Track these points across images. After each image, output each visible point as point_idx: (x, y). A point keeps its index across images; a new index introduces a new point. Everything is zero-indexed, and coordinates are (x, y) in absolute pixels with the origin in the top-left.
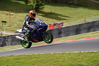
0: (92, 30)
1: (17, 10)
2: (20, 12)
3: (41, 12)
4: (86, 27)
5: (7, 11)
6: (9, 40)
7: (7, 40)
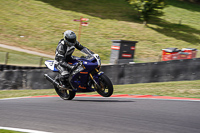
0: (182, 76)
1: (105, 12)
2: (111, 17)
3: (157, 22)
4: (171, 69)
5: (84, 12)
6: (29, 77)
7: (25, 77)
